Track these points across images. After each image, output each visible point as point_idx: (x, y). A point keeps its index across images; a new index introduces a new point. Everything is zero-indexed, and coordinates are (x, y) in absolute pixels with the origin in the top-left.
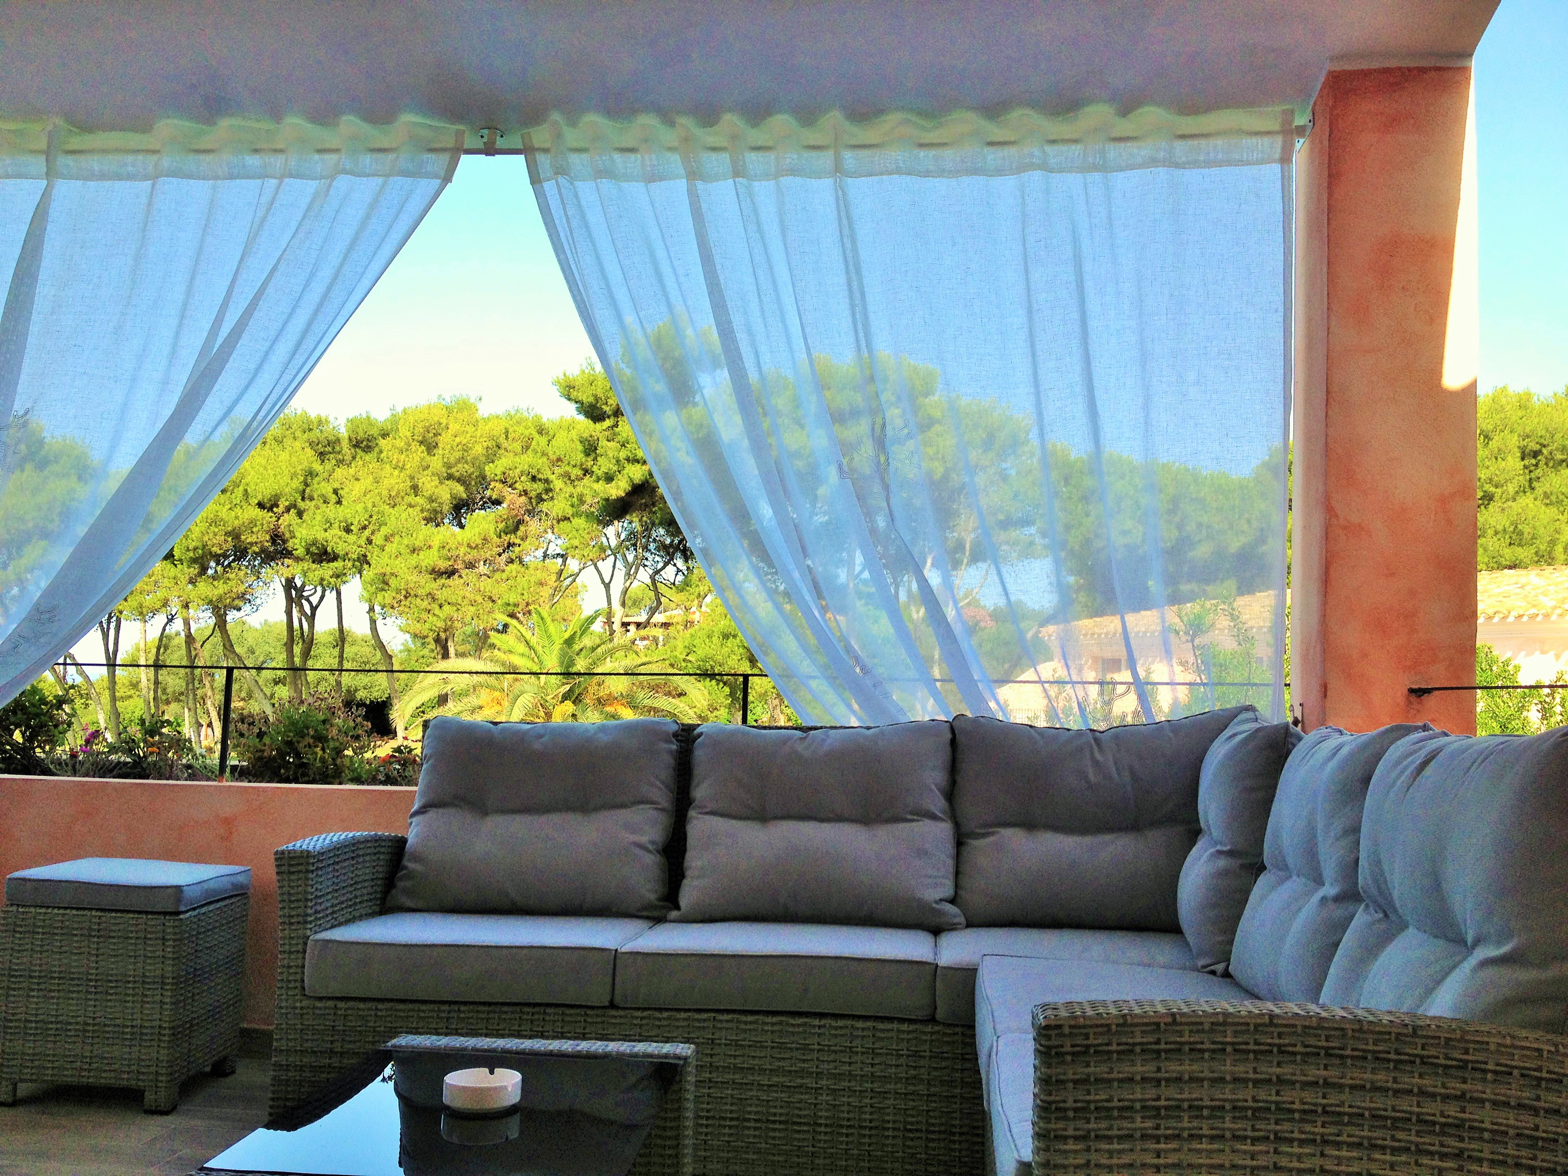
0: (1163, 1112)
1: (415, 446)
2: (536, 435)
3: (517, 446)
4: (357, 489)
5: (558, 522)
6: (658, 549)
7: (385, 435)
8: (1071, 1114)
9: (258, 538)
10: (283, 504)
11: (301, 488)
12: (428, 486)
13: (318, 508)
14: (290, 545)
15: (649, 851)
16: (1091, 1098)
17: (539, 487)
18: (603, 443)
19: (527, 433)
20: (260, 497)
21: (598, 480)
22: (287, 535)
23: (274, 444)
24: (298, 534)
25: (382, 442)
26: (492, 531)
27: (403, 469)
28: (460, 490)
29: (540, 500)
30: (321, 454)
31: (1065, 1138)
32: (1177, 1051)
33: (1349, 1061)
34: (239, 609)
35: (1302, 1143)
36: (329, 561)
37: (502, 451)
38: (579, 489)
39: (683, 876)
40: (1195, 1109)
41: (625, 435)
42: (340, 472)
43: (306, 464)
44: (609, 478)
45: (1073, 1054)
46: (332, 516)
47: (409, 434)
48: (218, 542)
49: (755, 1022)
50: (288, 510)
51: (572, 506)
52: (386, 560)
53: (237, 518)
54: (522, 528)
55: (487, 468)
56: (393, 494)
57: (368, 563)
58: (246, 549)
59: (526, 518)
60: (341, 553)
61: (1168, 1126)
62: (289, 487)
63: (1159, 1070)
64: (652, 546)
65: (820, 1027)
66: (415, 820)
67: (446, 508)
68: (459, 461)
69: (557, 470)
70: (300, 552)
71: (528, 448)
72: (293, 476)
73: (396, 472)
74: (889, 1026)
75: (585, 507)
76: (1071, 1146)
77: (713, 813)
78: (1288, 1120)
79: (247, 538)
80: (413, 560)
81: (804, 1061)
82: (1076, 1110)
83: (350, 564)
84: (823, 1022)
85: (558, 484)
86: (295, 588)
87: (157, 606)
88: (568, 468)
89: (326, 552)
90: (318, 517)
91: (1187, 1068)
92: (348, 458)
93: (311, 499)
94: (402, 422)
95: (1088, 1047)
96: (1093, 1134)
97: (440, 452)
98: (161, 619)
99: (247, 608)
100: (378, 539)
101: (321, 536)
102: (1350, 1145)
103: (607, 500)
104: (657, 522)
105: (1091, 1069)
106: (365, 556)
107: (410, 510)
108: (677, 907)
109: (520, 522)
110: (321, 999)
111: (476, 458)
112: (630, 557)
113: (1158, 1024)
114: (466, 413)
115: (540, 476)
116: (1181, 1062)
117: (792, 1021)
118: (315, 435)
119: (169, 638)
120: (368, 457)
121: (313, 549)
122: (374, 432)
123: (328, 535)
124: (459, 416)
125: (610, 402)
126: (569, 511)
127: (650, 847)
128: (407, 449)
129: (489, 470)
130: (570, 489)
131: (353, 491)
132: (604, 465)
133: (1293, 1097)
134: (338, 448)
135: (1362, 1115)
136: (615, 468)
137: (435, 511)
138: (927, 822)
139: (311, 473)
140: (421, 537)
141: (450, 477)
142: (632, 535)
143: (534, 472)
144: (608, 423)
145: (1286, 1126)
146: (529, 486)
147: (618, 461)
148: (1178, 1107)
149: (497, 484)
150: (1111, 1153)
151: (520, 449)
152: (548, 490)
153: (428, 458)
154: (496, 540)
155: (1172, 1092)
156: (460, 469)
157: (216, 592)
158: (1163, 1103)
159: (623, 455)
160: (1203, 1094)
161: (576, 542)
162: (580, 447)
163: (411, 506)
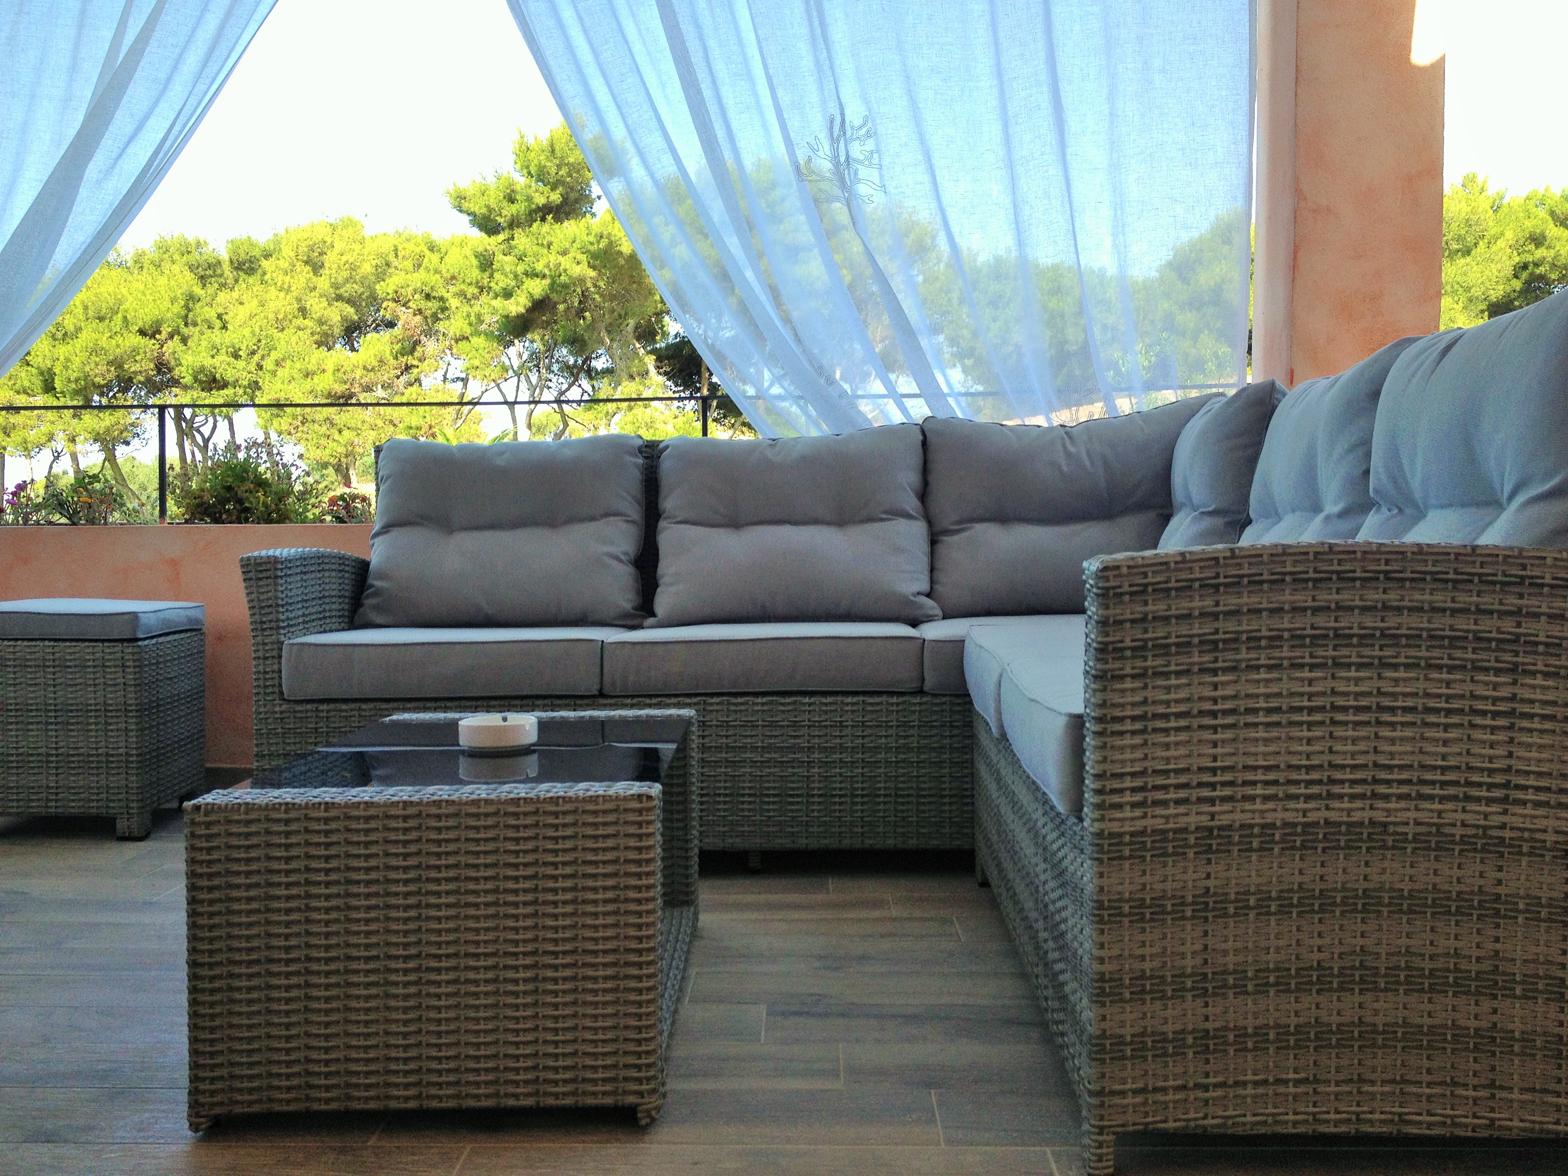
0: (1221, 645)
1: (299, 266)
2: (428, 253)
3: (408, 264)
4: (242, 313)
5: (457, 341)
6: (561, 370)
7: (267, 256)
8: (1128, 653)
9: (141, 367)
10: (166, 330)
11: (183, 313)
12: (316, 308)
13: (203, 334)
14: (176, 373)
15: (620, 561)
16: (1149, 635)
17: (433, 305)
18: (499, 257)
19: (418, 250)
20: (140, 324)
21: (496, 296)
22: (173, 363)
23: (153, 269)
24: (184, 362)
25: (265, 263)
26: (388, 353)
27: (288, 291)
28: (350, 311)
29: (437, 319)
30: (202, 277)
31: (1122, 678)
32: (1235, 584)
33: (1408, 584)
34: (127, 443)
35: (1360, 666)
36: (218, 389)
37: (392, 270)
38: (476, 308)
39: (657, 585)
40: (1253, 640)
41: (521, 248)
42: (223, 297)
43: (185, 287)
44: (508, 294)
45: (1132, 594)
46: (218, 341)
47: (292, 254)
48: (101, 373)
49: (746, 703)
50: (171, 336)
51: (470, 324)
52: (279, 386)
53: (118, 346)
54: (419, 348)
55: (378, 287)
56: (280, 317)
57: (259, 388)
58: (130, 379)
59: (423, 337)
60: (231, 380)
61: (1226, 658)
62: (171, 312)
63: (1217, 604)
64: (555, 367)
65: (810, 704)
66: (378, 540)
67: (337, 331)
68: (347, 280)
69: (452, 289)
70: (188, 380)
71: (419, 266)
72: (173, 301)
73: (282, 294)
74: (877, 700)
75: (484, 327)
76: (1128, 684)
77: (685, 522)
78: (1347, 646)
79: (131, 367)
80: (308, 384)
81: (795, 737)
82: (1133, 649)
83: (241, 391)
84: (812, 700)
85: (454, 303)
86: (185, 419)
87: (43, 441)
88: (463, 287)
89: (214, 380)
90: (204, 343)
91: (1247, 600)
92: (230, 281)
93: (195, 324)
94: (284, 242)
95: (1146, 585)
96: (1150, 672)
97: (327, 272)
98: (46, 455)
99: (135, 442)
100: (268, 364)
101: (208, 362)
102: (1407, 666)
103: (507, 317)
104: (560, 340)
105: (1150, 608)
106: (256, 383)
107: (301, 333)
108: (653, 614)
109: (417, 343)
110: (301, 702)
111: (364, 277)
112: (534, 378)
113: (1216, 559)
114: (350, 230)
115: (434, 294)
116: (1239, 594)
117: (782, 700)
118: (195, 257)
119: (56, 477)
120: (251, 280)
121: (201, 377)
122: (256, 253)
123: (216, 362)
124: (344, 233)
125: (504, 212)
126: (468, 330)
127: (623, 557)
128: (290, 271)
129: (381, 289)
130: (466, 308)
131: (237, 316)
132: (501, 281)
133: (1351, 622)
134: (219, 272)
135: (1420, 636)
136: (513, 283)
137: (326, 335)
138: (902, 520)
139: (191, 298)
140: (314, 361)
141: (339, 298)
142: (535, 357)
143: (427, 289)
144: (501, 237)
145: (1344, 651)
146: (423, 304)
147: (516, 276)
148: (1236, 640)
149: (390, 304)
150: (1168, 689)
151: (411, 268)
152: (444, 309)
153: (315, 279)
154: (392, 362)
155: (1231, 625)
156: (348, 290)
157: (103, 424)
158: (1221, 636)
159: (520, 269)
160: (1263, 626)
161: (476, 362)
162: (475, 262)
163: (299, 329)
